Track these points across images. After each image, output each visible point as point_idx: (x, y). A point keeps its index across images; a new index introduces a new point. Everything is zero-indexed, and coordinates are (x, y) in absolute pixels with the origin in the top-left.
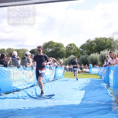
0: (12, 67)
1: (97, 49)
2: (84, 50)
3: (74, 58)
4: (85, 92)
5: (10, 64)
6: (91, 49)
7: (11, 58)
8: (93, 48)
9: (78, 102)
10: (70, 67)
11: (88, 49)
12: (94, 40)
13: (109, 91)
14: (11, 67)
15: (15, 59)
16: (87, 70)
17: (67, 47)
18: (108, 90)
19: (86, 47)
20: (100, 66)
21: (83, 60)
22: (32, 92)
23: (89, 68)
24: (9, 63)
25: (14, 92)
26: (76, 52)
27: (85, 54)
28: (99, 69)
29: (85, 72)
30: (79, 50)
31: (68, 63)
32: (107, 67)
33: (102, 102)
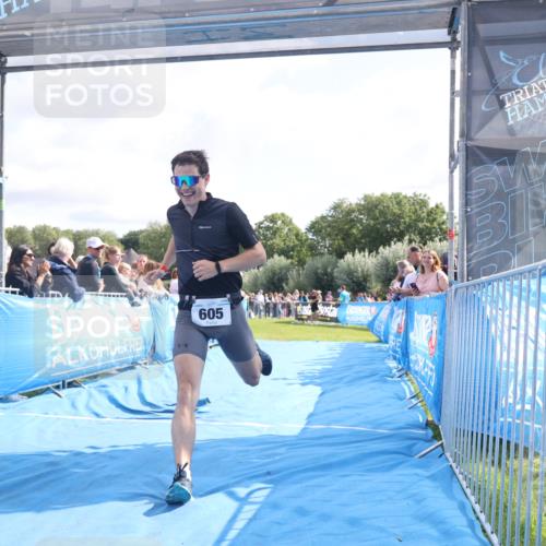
0: (53, 296)
1: (368, 236)
2: (323, 239)
3: (288, 269)
4: (320, 392)
5: (45, 287)
6: (347, 235)
7: (48, 264)
8: (354, 231)
9: (292, 427)
10: (270, 299)
11: (337, 235)
12: (360, 205)
13: (406, 387)
14: (47, 296)
15: (62, 269)
16: (332, 312)
17: (259, 227)
18: (402, 384)
19: (328, 229)
20: (379, 299)
21: (316, 273)
22: (126, 389)
23: (337, 306)
24: (40, 281)
25: (58, 387)
26: (292, 244)
27: (322, 254)
28: (374, 309)
29: (324, 319)
30: (304, 238)
31: (262, 284)
32: (404, 300)
33: (379, 426)
